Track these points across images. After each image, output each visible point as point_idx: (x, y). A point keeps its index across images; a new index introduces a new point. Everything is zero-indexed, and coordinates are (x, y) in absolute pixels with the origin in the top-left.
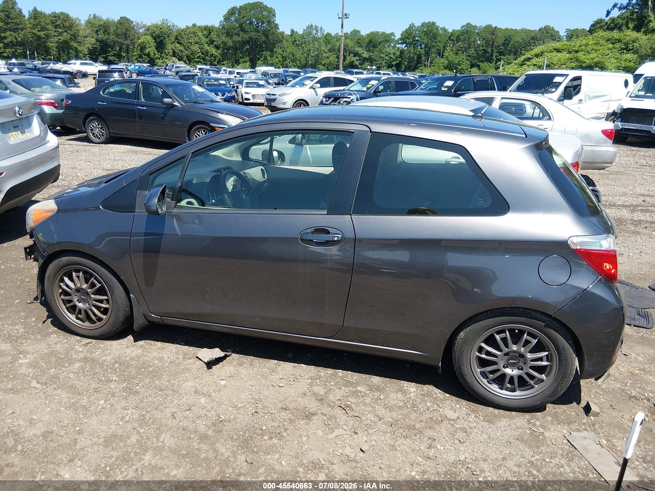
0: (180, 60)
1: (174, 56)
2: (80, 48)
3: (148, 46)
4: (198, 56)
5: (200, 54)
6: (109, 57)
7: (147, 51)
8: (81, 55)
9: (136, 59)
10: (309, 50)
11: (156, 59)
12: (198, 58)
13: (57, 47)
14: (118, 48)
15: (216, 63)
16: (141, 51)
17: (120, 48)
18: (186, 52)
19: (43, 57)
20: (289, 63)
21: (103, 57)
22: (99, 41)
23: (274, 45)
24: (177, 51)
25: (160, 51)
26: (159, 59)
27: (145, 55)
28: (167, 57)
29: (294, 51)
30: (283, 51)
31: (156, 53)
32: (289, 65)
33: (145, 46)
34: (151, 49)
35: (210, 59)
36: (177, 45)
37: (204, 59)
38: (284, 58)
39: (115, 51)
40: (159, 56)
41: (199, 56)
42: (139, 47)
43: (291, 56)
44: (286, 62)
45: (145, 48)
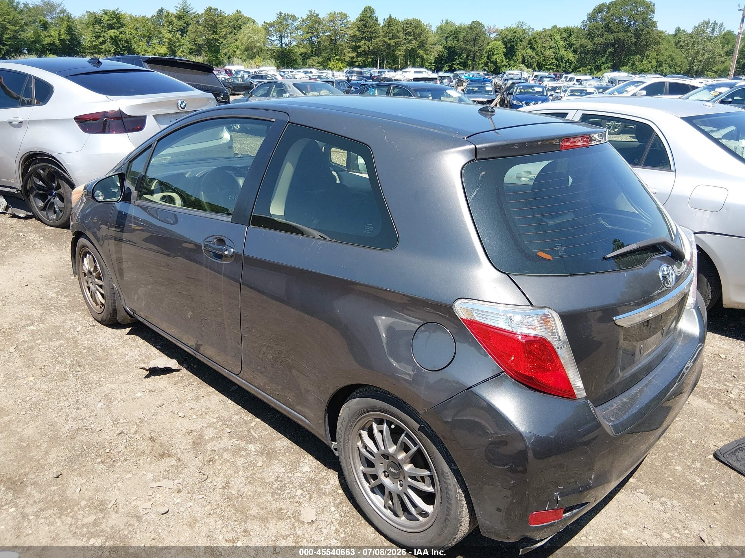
0: (528, 67)
1: (523, 63)
2: (425, 57)
3: (496, 53)
4: (550, 62)
5: (554, 60)
6: (454, 66)
7: (494, 57)
8: (427, 64)
9: (482, 67)
10: (697, 53)
11: (503, 66)
12: (550, 64)
13: (404, 56)
14: (465, 56)
15: (570, 70)
16: (488, 58)
17: (467, 56)
18: (537, 58)
19: (390, 66)
20: (666, 69)
21: (449, 66)
22: (447, 48)
23: (646, 47)
24: (527, 57)
25: (508, 58)
26: (506, 66)
27: (491, 62)
28: (516, 64)
29: (674, 55)
30: (657, 55)
31: (504, 59)
32: (665, 71)
33: (493, 53)
34: (499, 57)
35: (564, 65)
36: (529, 51)
37: (557, 66)
38: (660, 64)
39: (461, 59)
40: (507, 64)
41: (552, 63)
42: (487, 54)
43: (669, 60)
44: (661, 68)
45: (493, 54)
